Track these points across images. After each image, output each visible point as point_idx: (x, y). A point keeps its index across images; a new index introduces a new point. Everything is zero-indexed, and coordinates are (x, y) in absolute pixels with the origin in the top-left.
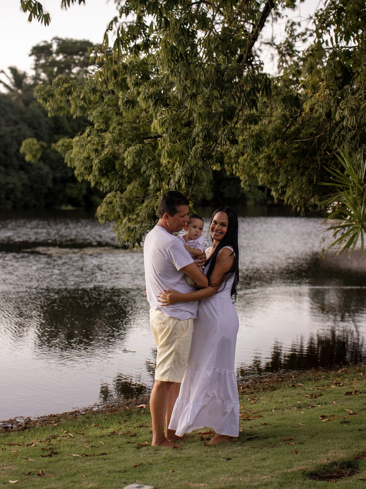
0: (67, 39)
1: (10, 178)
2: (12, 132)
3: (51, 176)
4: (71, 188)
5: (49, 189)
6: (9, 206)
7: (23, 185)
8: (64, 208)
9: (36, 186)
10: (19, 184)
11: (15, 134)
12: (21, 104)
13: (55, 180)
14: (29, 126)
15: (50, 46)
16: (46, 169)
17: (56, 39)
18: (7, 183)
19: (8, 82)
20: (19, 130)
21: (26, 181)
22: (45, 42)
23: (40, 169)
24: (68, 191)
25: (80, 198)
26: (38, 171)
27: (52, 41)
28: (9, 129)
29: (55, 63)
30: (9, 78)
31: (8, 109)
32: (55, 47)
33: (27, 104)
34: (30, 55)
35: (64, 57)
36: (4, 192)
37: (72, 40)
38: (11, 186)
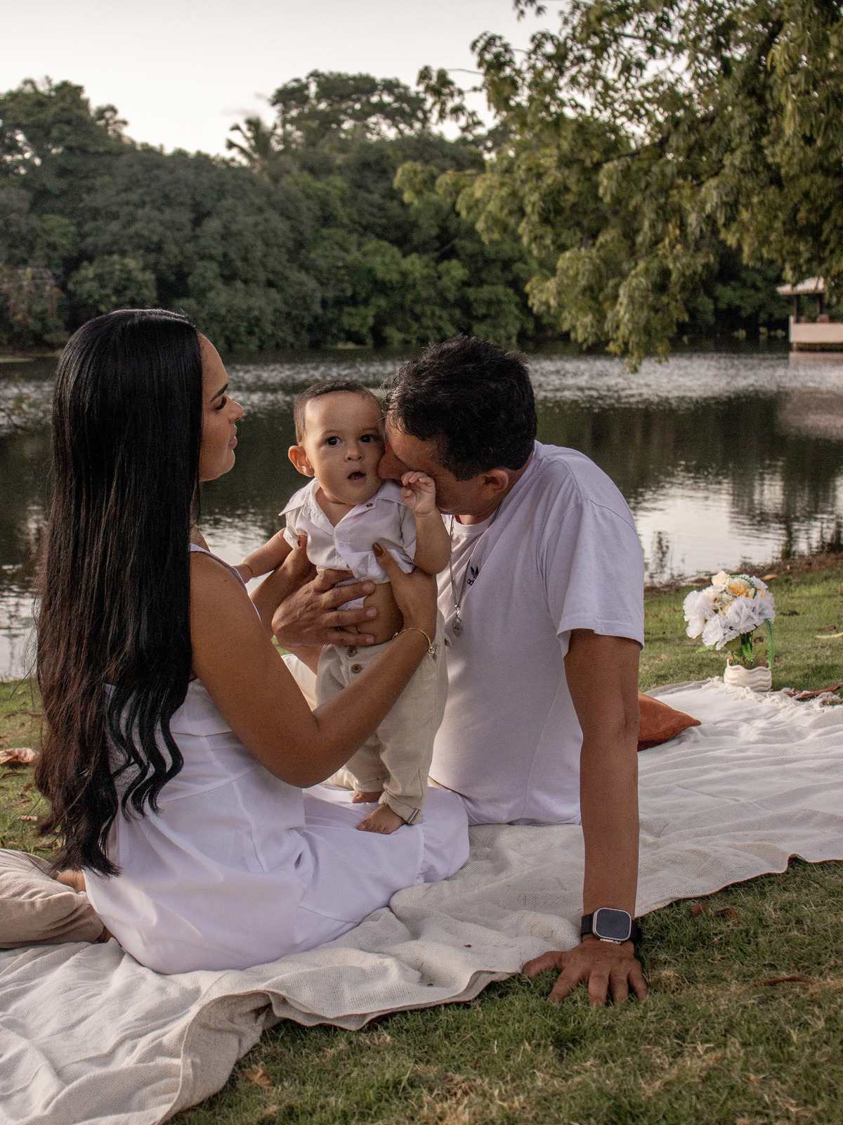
0: (331, 74)
1: (254, 299)
2: (256, 225)
3: (319, 295)
4: (350, 314)
5: (316, 318)
6: (253, 346)
7: (276, 311)
8: (340, 346)
9: (294, 313)
10: (269, 310)
11: (260, 228)
12: (267, 179)
13: (324, 303)
14: (282, 214)
15: (306, 87)
16: (312, 284)
17: (315, 75)
18: (250, 309)
19: (245, 145)
20: (267, 220)
21: (280, 305)
22: (297, 80)
23: (301, 284)
24: (346, 321)
25: (365, 331)
26: (298, 287)
27: (308, 78)
28: (251, 220)
29: (315, 114)
30: (248, 139)
31: (248, 187)
32: (313, 89)
33: (276, 179)
34: (274, 104)
35: (330, 105)
36: (245, 324)
37: (339, 75)
38: (256, 313)
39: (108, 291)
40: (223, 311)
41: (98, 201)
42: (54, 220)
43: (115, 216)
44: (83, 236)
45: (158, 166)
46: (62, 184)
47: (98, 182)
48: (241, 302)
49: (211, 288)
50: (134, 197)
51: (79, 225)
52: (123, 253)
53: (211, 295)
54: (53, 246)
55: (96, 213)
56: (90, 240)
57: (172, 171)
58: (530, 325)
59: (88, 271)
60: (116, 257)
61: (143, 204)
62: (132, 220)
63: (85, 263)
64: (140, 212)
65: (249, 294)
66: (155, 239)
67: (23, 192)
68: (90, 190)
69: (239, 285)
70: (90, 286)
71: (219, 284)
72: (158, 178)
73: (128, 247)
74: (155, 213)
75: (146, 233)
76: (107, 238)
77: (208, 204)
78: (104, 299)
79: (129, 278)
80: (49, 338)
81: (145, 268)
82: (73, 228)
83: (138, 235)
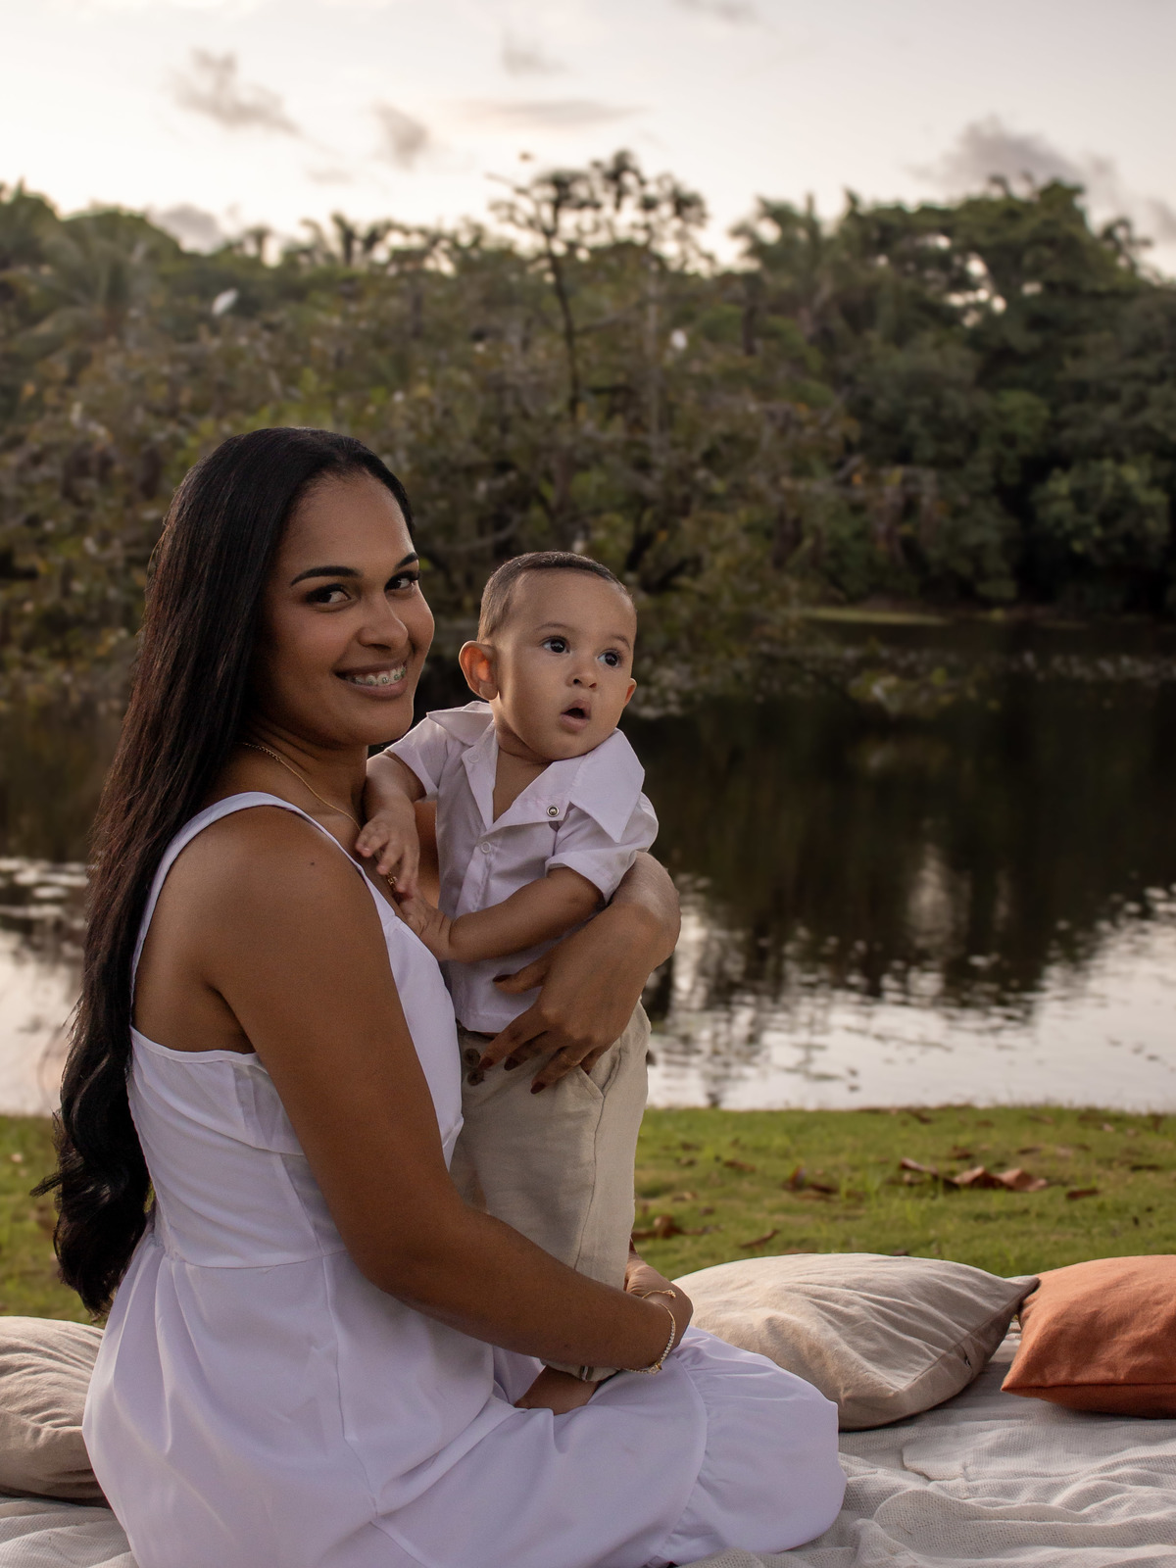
39: (1089, 519)
41: (1086, 369)
42: (1015, 400)
43: (1112, 397)
46: (1034, 340)
47: (1089, 340)
50: (1148, 366)
51: (1054, 408)
52: (1119, 459)
54: (1009, 440)
55: (1080, 390)
56: (1068, 434)
59: (1061, 484)
60: (1108, 464)
61: (1160, 379)
62: (1141, 403)
63: (1057, 472)
64: (1156, 392)
67: (968, 353)
68: (1077, 353)
70: (1062, 509)
73: (1127, 450)
75: (1159, 426)
76: (1093, 432)
78: (1081, 531)
79: (1125, 499)
80: (984, 589)
81: (1153, 483)
82: (1045, 413)
83: (1148, 429)
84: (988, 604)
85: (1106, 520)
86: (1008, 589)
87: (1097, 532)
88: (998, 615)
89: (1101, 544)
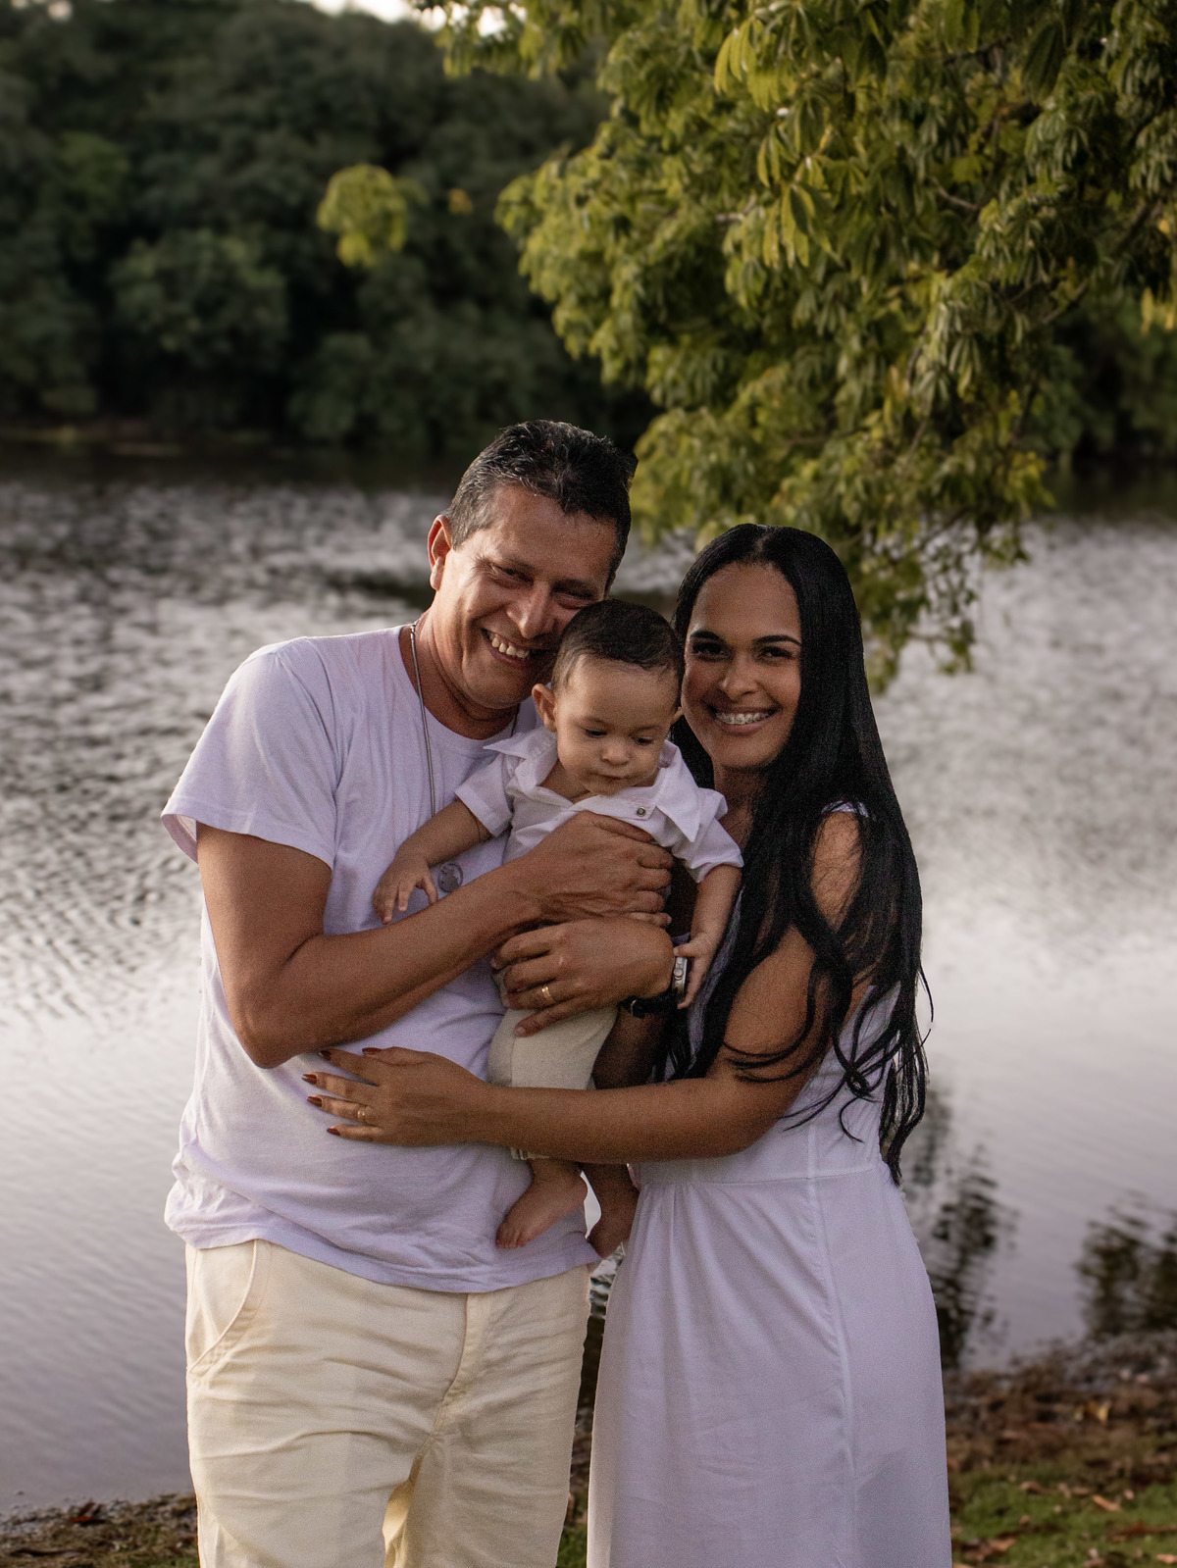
1: (495, 343)
10: (525, 367)
18: (486, 364)
36: (472, 394)
38: (497, 373)
39: (182, 307)
40: (426, 365)
41: (180, 107)
42: (83, 146)
43: (210, 145)
44: (143, 183)
45: (311, 40)
46: (104, 65)
47: (180, 67)
48: (465, 347)
49: (405, 312)
50: (254, 105)
51: (136, 158)
52: (221, 227)
53: (405, 328)
54: (77, 200)
55: (171, 135)
56: (155, 194)
57: (339, 53)
58: (1105, 433)
59: (144, 261)
60: (204, 236)
61: (271, 123)
62: (247, 154)
63: (139, 245)
64: (266, 141)
65: (487, 331)
66: (293, 199)
67: (17, 83)
68: (164, 84)
69: (470, 311)
70: (146, 294)
71: (426, 308)
72: (306, 68)
73: (232, 216)
74: (297, 146)
75: (274, 186)
76: (186, 193)
77: (414, 127)
78: (172, 324)
79: (228, 282)
80: (51, 398)
81: (265, 262)
82: (122, 166)
83: (257, 189)
84: (57, 418)
85: (205, 309)
86: (84, 399)
87: (194, 325)
88: (67, 436)
89: (202, 341)
